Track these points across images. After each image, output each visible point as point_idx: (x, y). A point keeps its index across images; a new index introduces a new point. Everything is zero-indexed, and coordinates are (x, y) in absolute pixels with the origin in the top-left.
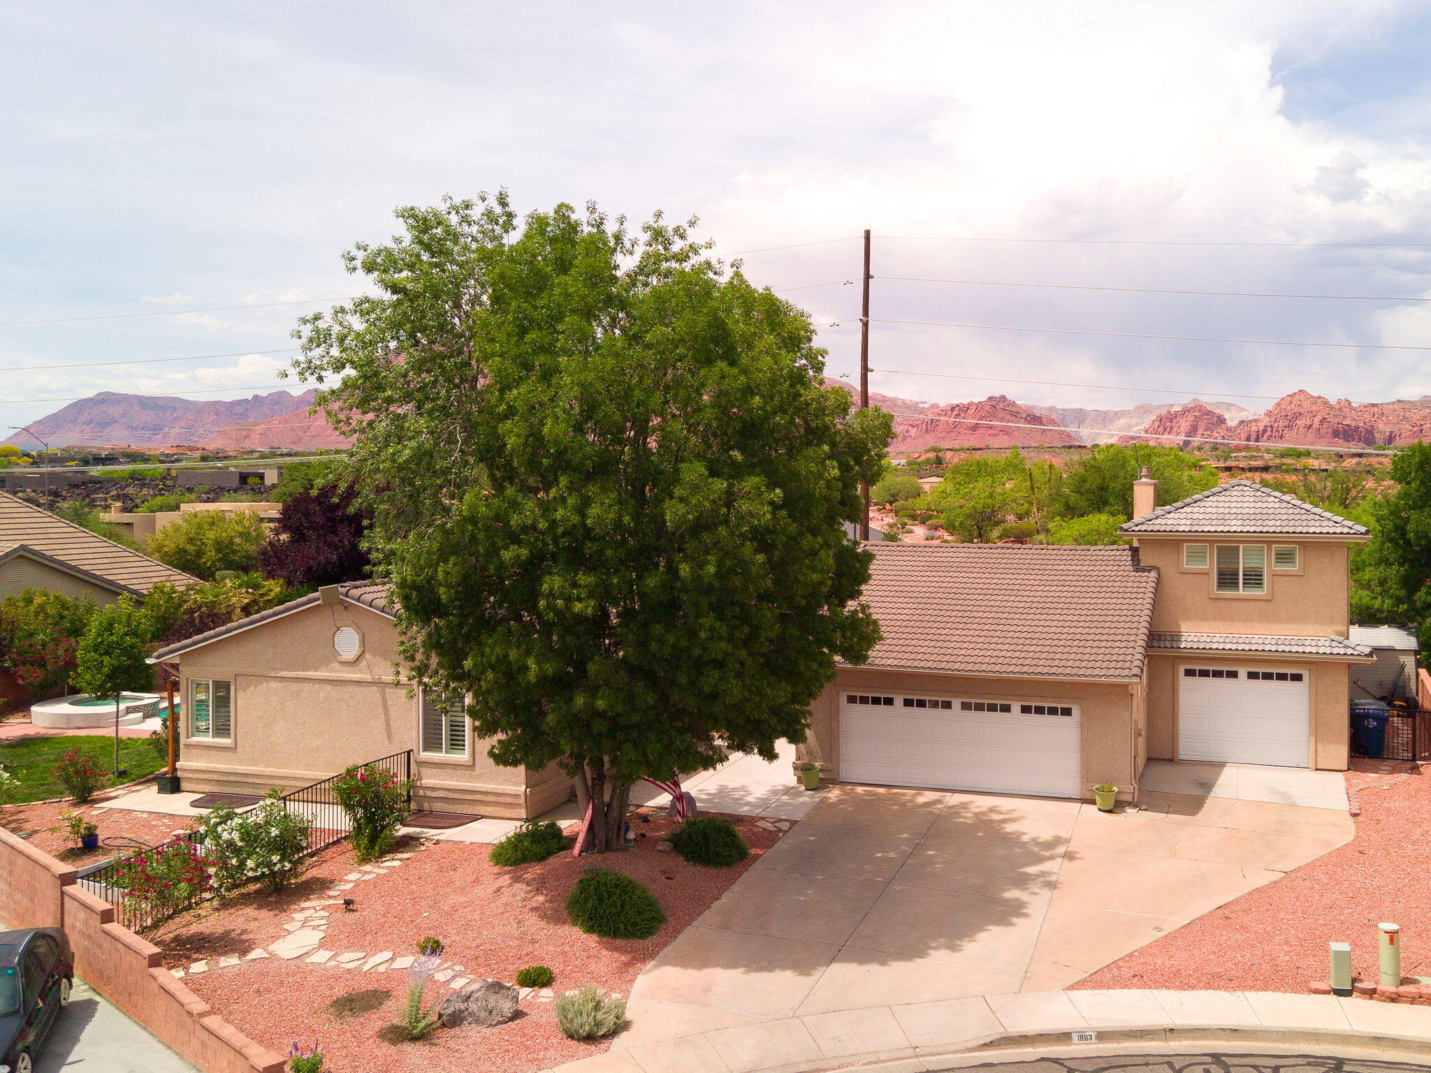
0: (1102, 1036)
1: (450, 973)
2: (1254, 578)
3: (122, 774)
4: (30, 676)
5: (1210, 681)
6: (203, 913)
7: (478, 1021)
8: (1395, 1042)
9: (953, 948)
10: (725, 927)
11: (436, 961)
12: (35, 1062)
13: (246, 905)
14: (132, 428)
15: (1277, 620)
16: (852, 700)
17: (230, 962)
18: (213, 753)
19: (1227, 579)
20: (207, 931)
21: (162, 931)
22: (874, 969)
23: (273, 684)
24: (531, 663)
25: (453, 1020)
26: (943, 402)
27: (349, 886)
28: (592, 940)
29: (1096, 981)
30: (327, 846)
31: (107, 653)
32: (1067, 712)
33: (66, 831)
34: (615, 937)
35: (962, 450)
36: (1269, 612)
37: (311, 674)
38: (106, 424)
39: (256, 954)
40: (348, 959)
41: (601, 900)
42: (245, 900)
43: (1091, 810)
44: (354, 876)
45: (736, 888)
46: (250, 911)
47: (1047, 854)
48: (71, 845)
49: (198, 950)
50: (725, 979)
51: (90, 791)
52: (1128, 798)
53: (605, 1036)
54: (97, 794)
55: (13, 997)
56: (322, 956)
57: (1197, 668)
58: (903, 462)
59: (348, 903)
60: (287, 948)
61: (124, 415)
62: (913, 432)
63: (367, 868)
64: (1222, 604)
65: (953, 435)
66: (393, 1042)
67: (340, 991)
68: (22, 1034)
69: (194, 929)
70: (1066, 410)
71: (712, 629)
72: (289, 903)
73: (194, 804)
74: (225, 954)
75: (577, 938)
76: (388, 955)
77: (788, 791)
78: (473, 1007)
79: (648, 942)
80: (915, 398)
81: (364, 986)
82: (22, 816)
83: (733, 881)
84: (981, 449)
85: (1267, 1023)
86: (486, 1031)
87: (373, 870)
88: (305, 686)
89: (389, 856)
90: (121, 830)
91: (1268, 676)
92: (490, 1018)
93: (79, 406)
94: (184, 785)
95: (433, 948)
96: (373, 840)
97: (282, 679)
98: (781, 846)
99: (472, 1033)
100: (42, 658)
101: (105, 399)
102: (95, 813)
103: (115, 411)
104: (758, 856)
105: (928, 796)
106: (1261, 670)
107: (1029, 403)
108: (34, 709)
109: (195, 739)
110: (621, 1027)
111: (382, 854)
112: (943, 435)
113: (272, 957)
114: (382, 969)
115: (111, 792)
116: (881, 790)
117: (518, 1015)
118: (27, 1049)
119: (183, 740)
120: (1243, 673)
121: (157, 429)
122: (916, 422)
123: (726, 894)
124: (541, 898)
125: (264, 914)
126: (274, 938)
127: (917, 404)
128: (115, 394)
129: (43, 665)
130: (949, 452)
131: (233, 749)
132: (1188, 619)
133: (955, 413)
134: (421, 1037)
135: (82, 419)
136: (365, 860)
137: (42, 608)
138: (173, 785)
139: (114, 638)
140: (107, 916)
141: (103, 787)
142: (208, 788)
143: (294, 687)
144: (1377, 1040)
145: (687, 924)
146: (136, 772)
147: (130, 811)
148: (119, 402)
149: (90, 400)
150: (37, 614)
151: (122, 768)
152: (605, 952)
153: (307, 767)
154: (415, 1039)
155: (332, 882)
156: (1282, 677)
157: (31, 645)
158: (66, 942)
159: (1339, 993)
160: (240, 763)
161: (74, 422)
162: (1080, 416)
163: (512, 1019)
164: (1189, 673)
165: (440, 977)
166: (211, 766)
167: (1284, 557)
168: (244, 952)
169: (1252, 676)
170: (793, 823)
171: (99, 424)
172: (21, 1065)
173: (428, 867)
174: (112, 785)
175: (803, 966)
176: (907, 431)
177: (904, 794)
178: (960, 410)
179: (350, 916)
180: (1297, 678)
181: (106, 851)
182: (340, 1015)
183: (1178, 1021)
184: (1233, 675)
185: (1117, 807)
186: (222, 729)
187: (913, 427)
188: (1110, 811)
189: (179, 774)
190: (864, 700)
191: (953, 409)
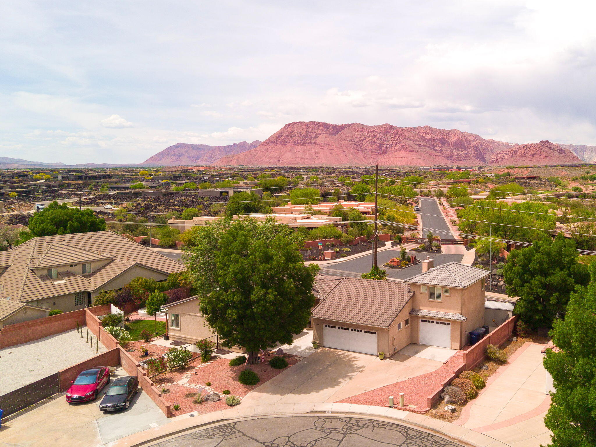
0: (333, 412)
1: (211, 390)
2: (439, 296)
3: (157, 334)
4: (138, 302)
5: (427, 323)
6: (166, 373)
7: (211, 401)
8: (390, 418)
9: (317, 392)
10: (272, 384)
11: (209, 387)
12: (130, 403)
13: (175, 372)
14: (189, 157)
15: (444, 308)
16: (326, 326)
17: (169, 384)
18: (176, 331)
19: (432, 296)
20: (166, 377)
21: (158, 377)
22: (297, 395)
23: (188, 316)
24: (225, 327)
25: (207, 400)
26: (521, 143)
27: (197, 369)
28: (241, 385)
29: (342, 401)
30: (196, 358)
31: (152, 305)
32: (375, 333)
33: (141, 350)
34: (246, 384)
35: (523, 168)
36: (441, 306)
37: (196, 314)
38: (181, 156)
39: (175, 383)
40: (192, 386)
41: (244, 376)
42: (176, 370)
43: (378, 358)
44: (199, 366)
45: (280, 375)
46: (176, 373)
47: (357, 370)
48: (142, 354)
49: (164, 382)
50: (265, 395)
51: (149, 339)
52: (388, 356)
53: (234, 405)
54: (150, 340)
55: (126, 390)
56: (187, 385)
57: (424, 320)
58: (493, 175)
59: (196, 373)
60: (181, 382)
61: (186, 152)
62: (506, 157)
63: (203, 364)
64: (430, 303)
65: (524, 158)
66: (194, 403)
67: (188, 393)
68: (127, 398)
69: (164, 377)
70: (577, 146)
71: (261, 322)
72: (184, 372)
73: (171, 344)
74: (169, 383)
75: (239, 384)
76: (200, 385)
77: (310, 349)
78: (210, 398)
79: (254, 386)
80: (508, 141)
81: (193, 391)
82: (133, 345)
83: (280, 373)
84: (531, 167)
85: (369, 412)
86: (212, 403)
87: (204, 365)
88: (195, 317)
89: (209, 361)
90: (154, 350)
91: (441, 323)
92: (213, 400)
93: (170, 149)
94: (170, 338)
95: (209, 385)
96: (205, 358)
97: (190, 315)
98: (297, 364)
99: (209, 402)
100: (141, 298)
101: (180, 146)
102: (149, 345)
103: (183, 151)
104: (290, 367)
105: (343, 352)
106: (439, 321)
107: (560, 143)
108: (139, 311)
109: (172, 328)
110: (238, 403)
111: (207, 361)
112: (519, 158)
113: (178, 384)
114: (198, 388)
115: (154, 339)
116: (332, 350)
117: (219, 400)
118: (128, 400)
119: (169, 328)
120: (435, 322)
121: (198, 158)
122: (507, 152)
123: (277, 376)
124: (234, 375)
125: (179, 374)
126: (179, 380)
127: (508, 143)
128: (183, 144)
129: (141, 300)
130: (517, 169)
131: (180, 331)
132: (422, 306)
133: (525, 148)
134: (200, 403)
135: (172, 153)
136: (203, 362)
137: (141, 283)
138: (167, 338)
139: (154, 301)
140: (145, 375)
141: (151, 338)
142: (175, 340)
143: (193, 317)
144: (387, 417)
145: (264, 382)
146: (161, 333)
147: (157, 345)
148: (185, 147)
149: (174, 146)
150: (140, 285)
151: (157, 332)
152: (243, 388)
153: (196, 336)
154: (199, 403)
155: (195, 367)
156: (445, 324)
157: (138, 294)
158: (137, 379)
159: (390, 407)
160: (182, 334)
161: (168, 155)
162: (584, 149)
163: (218, 401)
164: (422, 321)
165: (209, 391)
166: (176, 334)
167: (446, 291)
168: (172, 383)
169: (437, 323)
170: (304, 358)
171: (177, 155)
172: (127, 403)
173: (216, 365)
174: (154, 337)
175: (282, 394)
176: (504, 156)
177: (336, 351)
178: (527, 147)
179: (196, 375)
180: (448, 324)
181: (150, 356)
182: (187, 397)
183: (351, 411)
184: (433, 322)
185: (384, 358)
186: (178, 326)
187: (506, 154)
188: (382, 360)
189: (168, 336)
190: (329, 326)
191: (524, 147)
